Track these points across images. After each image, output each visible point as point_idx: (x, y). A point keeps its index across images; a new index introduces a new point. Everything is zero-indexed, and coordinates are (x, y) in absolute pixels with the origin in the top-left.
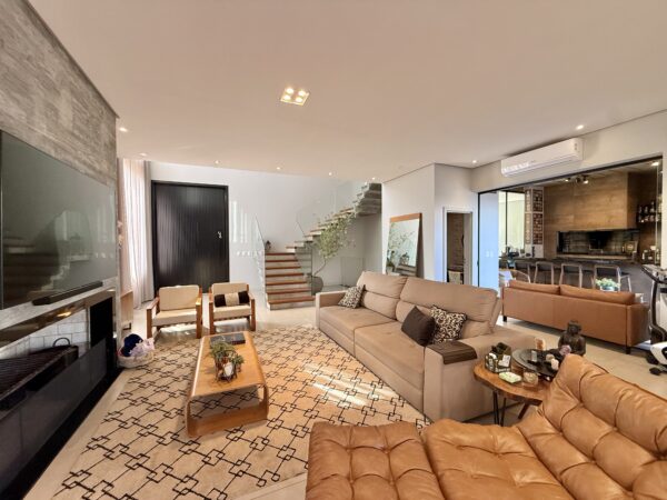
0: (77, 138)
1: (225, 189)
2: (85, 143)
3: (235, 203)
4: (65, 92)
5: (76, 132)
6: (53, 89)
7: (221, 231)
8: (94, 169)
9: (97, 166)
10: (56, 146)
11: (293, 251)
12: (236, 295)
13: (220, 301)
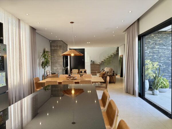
1: (84, 49)
3: (86, 53)
7: (83, 59)
11: (99, 64)
12: (84, 71)
13: (81, 72)
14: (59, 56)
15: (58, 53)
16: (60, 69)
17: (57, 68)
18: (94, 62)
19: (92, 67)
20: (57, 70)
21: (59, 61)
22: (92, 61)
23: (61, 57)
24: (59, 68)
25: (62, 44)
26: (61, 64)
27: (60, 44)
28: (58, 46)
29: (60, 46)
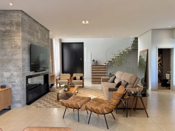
0: (42, 40)
1: (82, 43)
2: (43, 40)
3: (86, 48)
4: (39, 32)
5: (41, 39)
6: (37, 32)
7: (81, 58)
9: (45, 44)
10: (38, 43)
11: (104, 64)
12: (79, 77)
13: (75, 79)
14: (16, 47)
15: (14, 39)
16: (18, 76)
17: (12, 75)
18: (97, 62)
19: (94, 69)
20: (10, 78)
21: (15, 57)
22: (94, 60)
23: (19, 48)
24: (15, 73)
25: (22, 19)
26: (20, 64)
27: (19, 18)
28: (14, 23)
29: (18, 24)
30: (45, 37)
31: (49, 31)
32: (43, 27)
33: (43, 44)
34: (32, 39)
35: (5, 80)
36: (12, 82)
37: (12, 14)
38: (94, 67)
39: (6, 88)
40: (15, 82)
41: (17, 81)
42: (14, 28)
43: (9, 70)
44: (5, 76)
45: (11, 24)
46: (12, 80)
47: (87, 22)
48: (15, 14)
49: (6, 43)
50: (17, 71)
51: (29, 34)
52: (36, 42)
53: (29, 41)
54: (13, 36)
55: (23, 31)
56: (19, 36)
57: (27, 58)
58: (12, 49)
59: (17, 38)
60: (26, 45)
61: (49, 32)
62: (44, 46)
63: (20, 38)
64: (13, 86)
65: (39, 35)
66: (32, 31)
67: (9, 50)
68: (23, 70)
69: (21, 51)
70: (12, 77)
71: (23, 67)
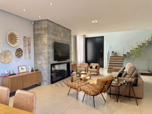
0: (64, 38)
3: (106, 41)
4: (62, 32)
5: (64, 37)
6: (60, 32)
8: (67, 42)
10: (61, 40)
11: (123, 56)
14: (44, 44)
15: (43, 39)
23: (46, 45)
25: (47, 25)
26: (46, 55)
27: (45, 25)
28: (43, 28)
29: (45, 29)
30: (67, 36)
31: (71, 30)
32: (65, 28)
33: (65, 41)
34: (56, 38)
35: (38, 66)
36: (42, 68)
37: (42, 22)
38: (112, 58)
39: (38, 71)
40: (43, 68)
41: (45, 67)
42: (43, 32)
43: (40, 60)
44: (38, 63)
45: (41, 29)
46: (42, 66)
47: (96, 21)
48: (44, 22)
49: (39, 42)
50: (45, 61)
51: (53, 35)
52: (59, 40)
53: (53, 40)
54: (43, 37)
55: (48, 33)
56: (46, 37)
57: (52, 52)
58: (42, 46)
59: (45, 38)
60: (51, 42)
61: (71, 32)
62: (66, 42)
63: (46, 38)
64: (43, 70)
65: (62, 35)
66: (56, 32)
67: (40, 47)
68: (49, 60)
69: (47, 47)
70: (42, 64)
71: (48, 58)
